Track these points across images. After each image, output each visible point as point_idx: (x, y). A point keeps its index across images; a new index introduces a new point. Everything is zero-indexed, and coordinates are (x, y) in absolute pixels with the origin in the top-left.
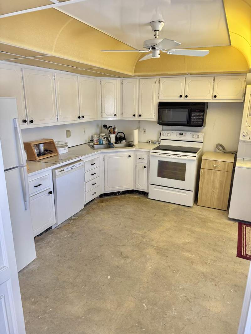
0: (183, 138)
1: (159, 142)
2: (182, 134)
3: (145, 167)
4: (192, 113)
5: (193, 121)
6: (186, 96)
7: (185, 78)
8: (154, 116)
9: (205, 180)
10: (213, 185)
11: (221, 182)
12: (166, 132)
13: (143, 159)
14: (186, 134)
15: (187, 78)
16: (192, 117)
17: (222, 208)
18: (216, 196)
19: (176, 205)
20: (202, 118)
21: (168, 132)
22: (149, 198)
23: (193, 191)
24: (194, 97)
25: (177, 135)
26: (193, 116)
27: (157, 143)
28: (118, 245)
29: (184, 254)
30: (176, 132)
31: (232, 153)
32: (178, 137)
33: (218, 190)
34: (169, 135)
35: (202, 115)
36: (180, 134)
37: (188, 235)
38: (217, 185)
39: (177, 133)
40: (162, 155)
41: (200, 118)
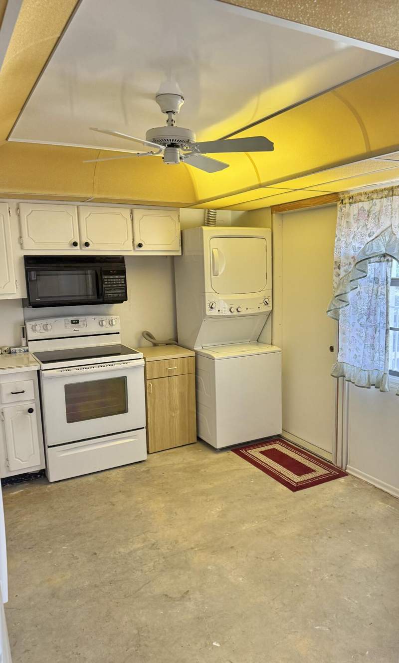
0: (82, 330)
1: (26, 348)
2: (77, 322)
3: (31, 411)
4: (103, 277)
5: (109, 293)
6: (87, 244)
7: (76, 207)
8: (17, 288)
9: (157, 400)
10: (170, 404)
11: (182, 395)
12: (38, 322)
13: (23, 392)
14: (85, 321)
15: (81, 208)
16: (104, 286)
17: (189, 441)
18: (177, 422)
19: (118, 470)
20: (125, 285)
21: (44, 322)
22: (52, 480)
23: (143, 428)
24: (101, 247)
25: (66, 326)
26: (106, 283)
27: (20, 350)
28: (139, 590)
29: (244, 528)
30: (62, 319)
31: (167, 344)
32: (71, 330)
33: (178, 411)
34: (49, 327)
35: (123, 280)
36: (72, 322)
37: (206, 501)
38: (177, 402)
39: (65, 321)
40: (74, 371)
41: (120, 285)
